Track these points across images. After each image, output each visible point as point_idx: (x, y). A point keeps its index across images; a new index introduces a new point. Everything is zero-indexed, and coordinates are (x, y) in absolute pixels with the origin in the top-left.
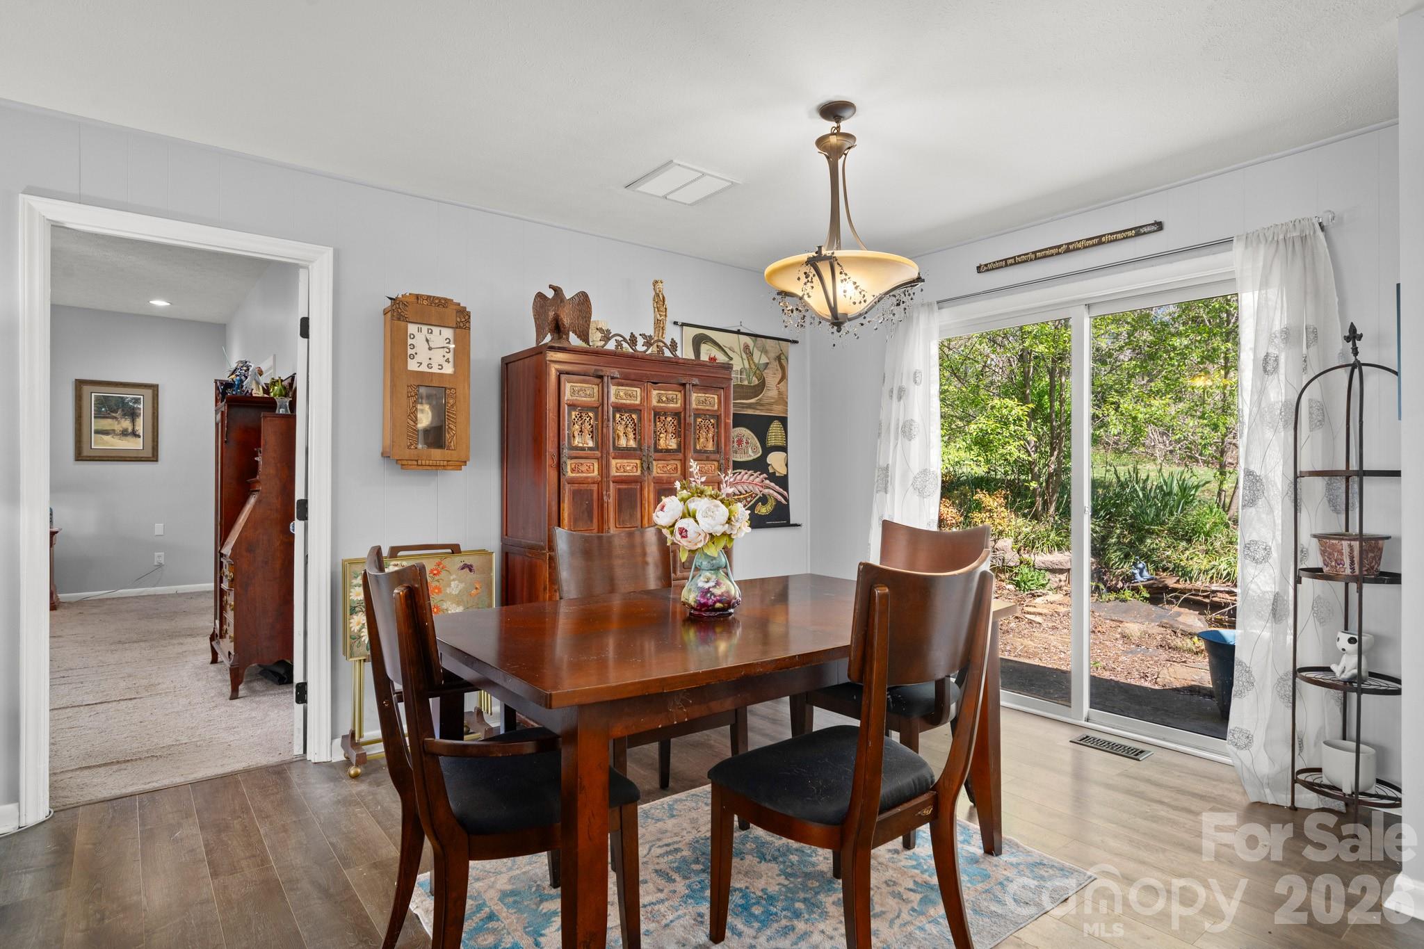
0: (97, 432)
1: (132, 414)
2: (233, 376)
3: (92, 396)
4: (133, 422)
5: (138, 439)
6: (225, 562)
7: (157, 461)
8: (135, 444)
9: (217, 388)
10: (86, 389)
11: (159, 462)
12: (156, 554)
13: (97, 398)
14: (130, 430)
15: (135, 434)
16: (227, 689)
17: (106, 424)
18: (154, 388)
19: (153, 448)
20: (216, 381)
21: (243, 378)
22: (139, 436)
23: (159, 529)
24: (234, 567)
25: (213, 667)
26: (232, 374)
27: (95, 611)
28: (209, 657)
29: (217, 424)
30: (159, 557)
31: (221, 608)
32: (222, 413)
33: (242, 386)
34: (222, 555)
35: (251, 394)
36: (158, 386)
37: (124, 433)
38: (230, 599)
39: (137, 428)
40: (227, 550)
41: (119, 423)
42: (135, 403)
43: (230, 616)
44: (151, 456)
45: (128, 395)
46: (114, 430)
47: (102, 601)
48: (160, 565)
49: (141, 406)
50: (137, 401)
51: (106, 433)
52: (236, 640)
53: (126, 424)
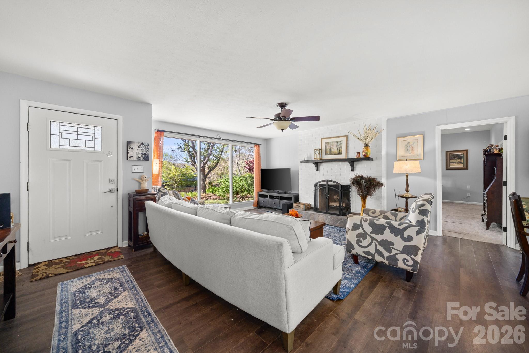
0: (451, 163)
1: (461, 158)
2: (488, 149)
3: (450, 154)
4: (461, 160)
5: (462, 164)
6: (485, 196)
7: (468, 169)
8: (462, 165)
9: (483, 152)
10: (448, 153)
11: (468, 170)
12: (468, 193)
13: (451, 155)
14: (460, 162)
15: (461, 163)
16: (486, 227)
17: (454, 161)
18: (467, 151)
19: (467, 166)
20: (483, 150)
21: (491, 149)
22: (462, 163)
23: (468, 187)
24: (488, 197)
25: (482, 222)
26: (487, 148)
27: (451, 205)
28: (482, 220)
29: (483, 161)
30: (468, 194)
31: (484, 208)
32: (484, 158)
33: (491, 151)
34: (484, 194)
35: (494, 152)
36: (468, 150)
37: (458, 163)
38: (486, 205)
39: (462, 161)
40: (485, 193)
41: (457, 160)
42: (461, 155)
43: (486, 210)
44: (466, 168)
45: (459, 153)
46: (455, 162)
47: (453, 203)
48: (469, 196)
49: (463, 156)
50: (462, 154)
51: (454, 163)
52: (488, 215)
53: (459, 160)
